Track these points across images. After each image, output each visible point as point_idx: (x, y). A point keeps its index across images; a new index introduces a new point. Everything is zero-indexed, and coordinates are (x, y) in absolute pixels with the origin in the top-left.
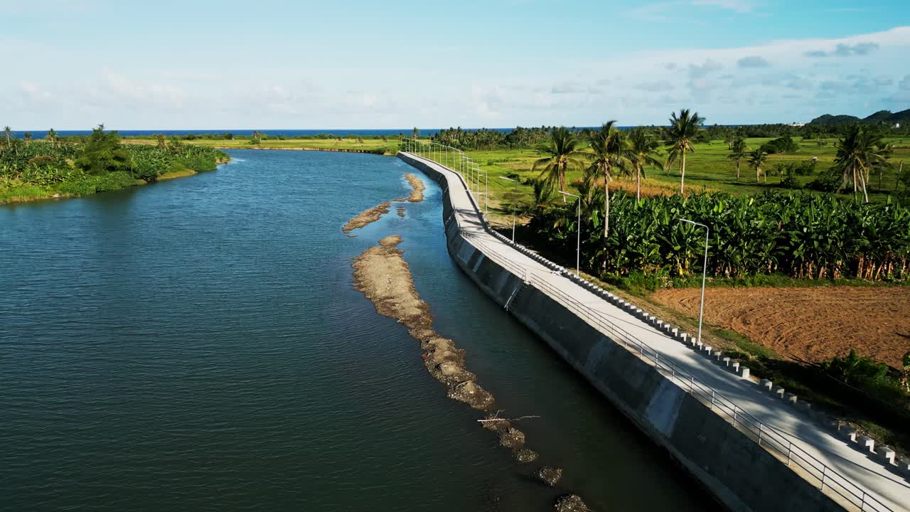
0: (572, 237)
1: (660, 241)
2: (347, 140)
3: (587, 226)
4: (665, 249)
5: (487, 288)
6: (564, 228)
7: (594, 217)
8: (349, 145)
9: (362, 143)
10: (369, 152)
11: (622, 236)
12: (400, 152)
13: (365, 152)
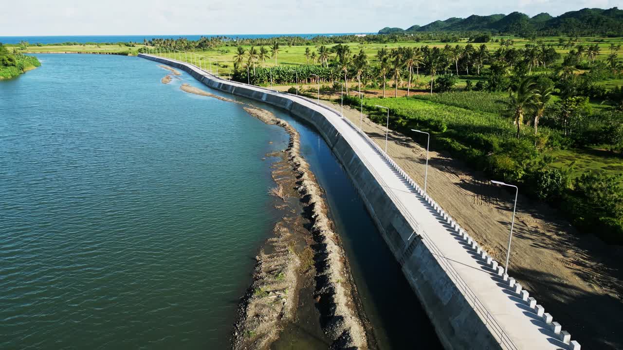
0: (247, 78)
1: (267, 76)
2: (89, 46)
3: (250, 74)
4: (269, 77)
5: (226, 91)
6: (244, 75)
7: (252, 72)
8: (90, 49)
9: (100, 47)
10: (116, 54)
11: (258, 75)
12: (139, 53)
13: (113, 54)
